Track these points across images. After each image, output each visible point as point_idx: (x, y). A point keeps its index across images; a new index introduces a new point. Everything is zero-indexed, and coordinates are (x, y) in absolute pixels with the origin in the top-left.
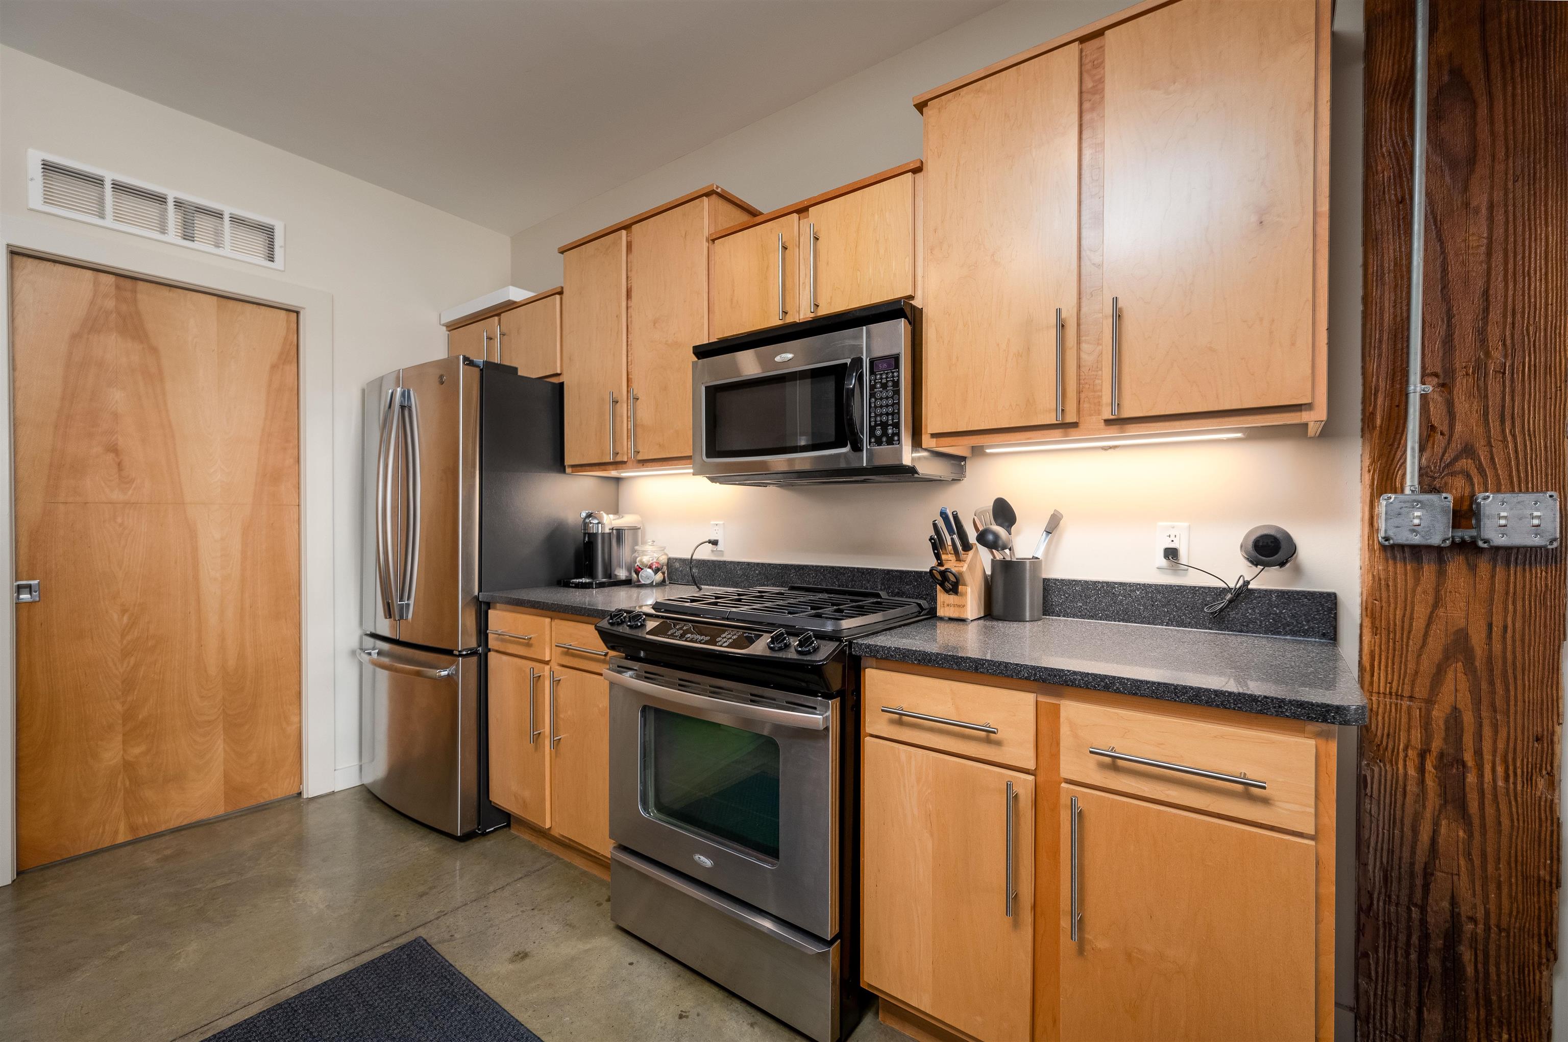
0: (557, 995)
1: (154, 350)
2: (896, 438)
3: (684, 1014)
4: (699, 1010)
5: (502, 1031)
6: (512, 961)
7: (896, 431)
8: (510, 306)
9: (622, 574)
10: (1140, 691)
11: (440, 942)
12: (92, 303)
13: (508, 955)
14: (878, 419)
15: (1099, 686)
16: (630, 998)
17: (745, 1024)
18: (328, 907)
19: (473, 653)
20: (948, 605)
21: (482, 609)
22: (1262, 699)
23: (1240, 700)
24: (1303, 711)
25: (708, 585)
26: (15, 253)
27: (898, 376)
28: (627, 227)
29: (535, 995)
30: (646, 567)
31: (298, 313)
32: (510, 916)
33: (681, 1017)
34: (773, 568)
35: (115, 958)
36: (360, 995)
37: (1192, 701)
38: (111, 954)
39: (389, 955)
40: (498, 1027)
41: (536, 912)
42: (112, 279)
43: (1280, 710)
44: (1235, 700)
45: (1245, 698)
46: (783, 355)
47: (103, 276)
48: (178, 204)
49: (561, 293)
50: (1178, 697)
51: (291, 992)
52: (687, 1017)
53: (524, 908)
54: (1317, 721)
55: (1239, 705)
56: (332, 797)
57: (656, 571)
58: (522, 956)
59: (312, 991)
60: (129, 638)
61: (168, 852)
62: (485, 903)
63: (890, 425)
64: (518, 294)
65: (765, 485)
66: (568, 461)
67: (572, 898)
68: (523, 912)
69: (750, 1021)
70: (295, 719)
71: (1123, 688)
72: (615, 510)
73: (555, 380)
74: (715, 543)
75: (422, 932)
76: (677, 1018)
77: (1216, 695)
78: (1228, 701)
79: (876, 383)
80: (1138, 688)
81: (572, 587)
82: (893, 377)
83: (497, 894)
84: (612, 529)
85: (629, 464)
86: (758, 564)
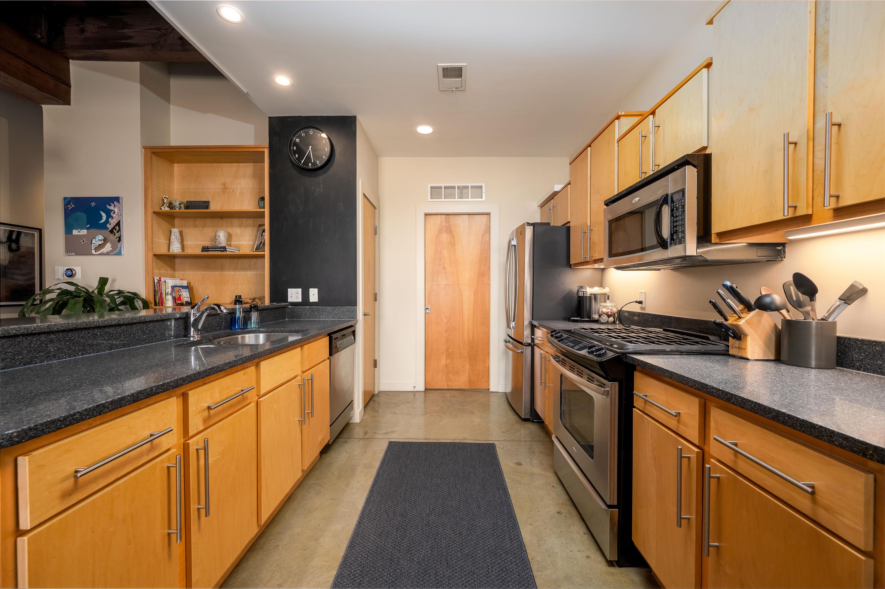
0: (521, 481)
1: (453, 236)
2: (683, 240)
3: (560, 513)
4: (567, 515)
5: (499, 480)
6: (515, 464)
7: (683, 235)
8: (555, 194)
9: (596, 317)
10: (745, 406)
11: (499, 448)
12: (440, 225)
13: (516, 462)
14: (675, 229)
15: (724, 398)
16: (544, 496)
17: (582, 531)
18: (478, 424)
19: (529, 345)
20: (735, 347)
21: (533, 327)
22: (819, 428)
23: (803, 425)
24: (848, 444)
25: (636, 326)
26: (426, 215)
27: (684, 202)
28: (590, 146)
29: (515, 477)
30: (604, 314)
31: (489, 214)
32: (524, 451)
33: (558, 513)
34: (666, 318)
35: (432, 416)
36: (471, 450)
37: (774, 419)
38: (431, 414)
39: (484, 444)
40: (498, 479)
41: (533, 454)
42: (444, 216)
43: (831, 439)
44: (800, 424)
45: (807, 424)
46: (635, 199)
47: (442, 216)
48: (458, 187)
49: (570, 184)
50: (766, 415)
51: (458, 441)
52: (560, 514)
53: (530, 451)
54: (859, 455)
55: (803, 429)
56: (497, 393)
57: (609, 316)
58: (520, 464)
59: (462, 443)
60: (447, 326)
61: (452, 395)
62: (519, 443)
63: (680, 232)
64: (558, 188)
65: (659, 270)
66: (572, 262)
67: (549, 455)
68: (529, 451)
69: (585, 532)
70: (488, 362)
71: (737, 402)
72: (601, 285)
73: (568, 225)
74: (640, 302)
75: (496, 443)
76: (556, 512)
77: (789, 418)
78: (796, 424)
79: (674, 207)
80: (744, 404)
81: (570, 321)
82: (682, 203)
83: (525, 442)
84: (591, 294)
85: (591, 262)
86: (658, 315)
